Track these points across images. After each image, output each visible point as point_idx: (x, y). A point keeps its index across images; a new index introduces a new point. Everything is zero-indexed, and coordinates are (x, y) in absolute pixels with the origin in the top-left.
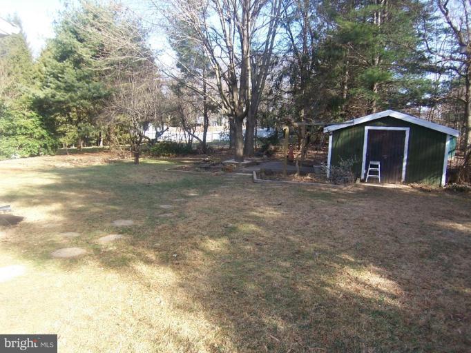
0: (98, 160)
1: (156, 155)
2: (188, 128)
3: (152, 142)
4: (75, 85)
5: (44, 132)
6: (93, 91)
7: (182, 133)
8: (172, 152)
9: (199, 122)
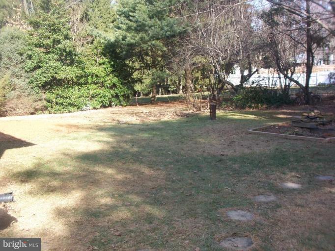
0: (168, 114)
1: (241, 106)
2: (284, 69)
3: (236, 89)
4: (147, 23)
5: (115, 80)
6: (166, 28)
7: (276, 75)
8: (262, 102)
9: (299, 61)
